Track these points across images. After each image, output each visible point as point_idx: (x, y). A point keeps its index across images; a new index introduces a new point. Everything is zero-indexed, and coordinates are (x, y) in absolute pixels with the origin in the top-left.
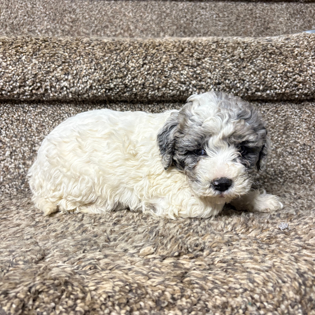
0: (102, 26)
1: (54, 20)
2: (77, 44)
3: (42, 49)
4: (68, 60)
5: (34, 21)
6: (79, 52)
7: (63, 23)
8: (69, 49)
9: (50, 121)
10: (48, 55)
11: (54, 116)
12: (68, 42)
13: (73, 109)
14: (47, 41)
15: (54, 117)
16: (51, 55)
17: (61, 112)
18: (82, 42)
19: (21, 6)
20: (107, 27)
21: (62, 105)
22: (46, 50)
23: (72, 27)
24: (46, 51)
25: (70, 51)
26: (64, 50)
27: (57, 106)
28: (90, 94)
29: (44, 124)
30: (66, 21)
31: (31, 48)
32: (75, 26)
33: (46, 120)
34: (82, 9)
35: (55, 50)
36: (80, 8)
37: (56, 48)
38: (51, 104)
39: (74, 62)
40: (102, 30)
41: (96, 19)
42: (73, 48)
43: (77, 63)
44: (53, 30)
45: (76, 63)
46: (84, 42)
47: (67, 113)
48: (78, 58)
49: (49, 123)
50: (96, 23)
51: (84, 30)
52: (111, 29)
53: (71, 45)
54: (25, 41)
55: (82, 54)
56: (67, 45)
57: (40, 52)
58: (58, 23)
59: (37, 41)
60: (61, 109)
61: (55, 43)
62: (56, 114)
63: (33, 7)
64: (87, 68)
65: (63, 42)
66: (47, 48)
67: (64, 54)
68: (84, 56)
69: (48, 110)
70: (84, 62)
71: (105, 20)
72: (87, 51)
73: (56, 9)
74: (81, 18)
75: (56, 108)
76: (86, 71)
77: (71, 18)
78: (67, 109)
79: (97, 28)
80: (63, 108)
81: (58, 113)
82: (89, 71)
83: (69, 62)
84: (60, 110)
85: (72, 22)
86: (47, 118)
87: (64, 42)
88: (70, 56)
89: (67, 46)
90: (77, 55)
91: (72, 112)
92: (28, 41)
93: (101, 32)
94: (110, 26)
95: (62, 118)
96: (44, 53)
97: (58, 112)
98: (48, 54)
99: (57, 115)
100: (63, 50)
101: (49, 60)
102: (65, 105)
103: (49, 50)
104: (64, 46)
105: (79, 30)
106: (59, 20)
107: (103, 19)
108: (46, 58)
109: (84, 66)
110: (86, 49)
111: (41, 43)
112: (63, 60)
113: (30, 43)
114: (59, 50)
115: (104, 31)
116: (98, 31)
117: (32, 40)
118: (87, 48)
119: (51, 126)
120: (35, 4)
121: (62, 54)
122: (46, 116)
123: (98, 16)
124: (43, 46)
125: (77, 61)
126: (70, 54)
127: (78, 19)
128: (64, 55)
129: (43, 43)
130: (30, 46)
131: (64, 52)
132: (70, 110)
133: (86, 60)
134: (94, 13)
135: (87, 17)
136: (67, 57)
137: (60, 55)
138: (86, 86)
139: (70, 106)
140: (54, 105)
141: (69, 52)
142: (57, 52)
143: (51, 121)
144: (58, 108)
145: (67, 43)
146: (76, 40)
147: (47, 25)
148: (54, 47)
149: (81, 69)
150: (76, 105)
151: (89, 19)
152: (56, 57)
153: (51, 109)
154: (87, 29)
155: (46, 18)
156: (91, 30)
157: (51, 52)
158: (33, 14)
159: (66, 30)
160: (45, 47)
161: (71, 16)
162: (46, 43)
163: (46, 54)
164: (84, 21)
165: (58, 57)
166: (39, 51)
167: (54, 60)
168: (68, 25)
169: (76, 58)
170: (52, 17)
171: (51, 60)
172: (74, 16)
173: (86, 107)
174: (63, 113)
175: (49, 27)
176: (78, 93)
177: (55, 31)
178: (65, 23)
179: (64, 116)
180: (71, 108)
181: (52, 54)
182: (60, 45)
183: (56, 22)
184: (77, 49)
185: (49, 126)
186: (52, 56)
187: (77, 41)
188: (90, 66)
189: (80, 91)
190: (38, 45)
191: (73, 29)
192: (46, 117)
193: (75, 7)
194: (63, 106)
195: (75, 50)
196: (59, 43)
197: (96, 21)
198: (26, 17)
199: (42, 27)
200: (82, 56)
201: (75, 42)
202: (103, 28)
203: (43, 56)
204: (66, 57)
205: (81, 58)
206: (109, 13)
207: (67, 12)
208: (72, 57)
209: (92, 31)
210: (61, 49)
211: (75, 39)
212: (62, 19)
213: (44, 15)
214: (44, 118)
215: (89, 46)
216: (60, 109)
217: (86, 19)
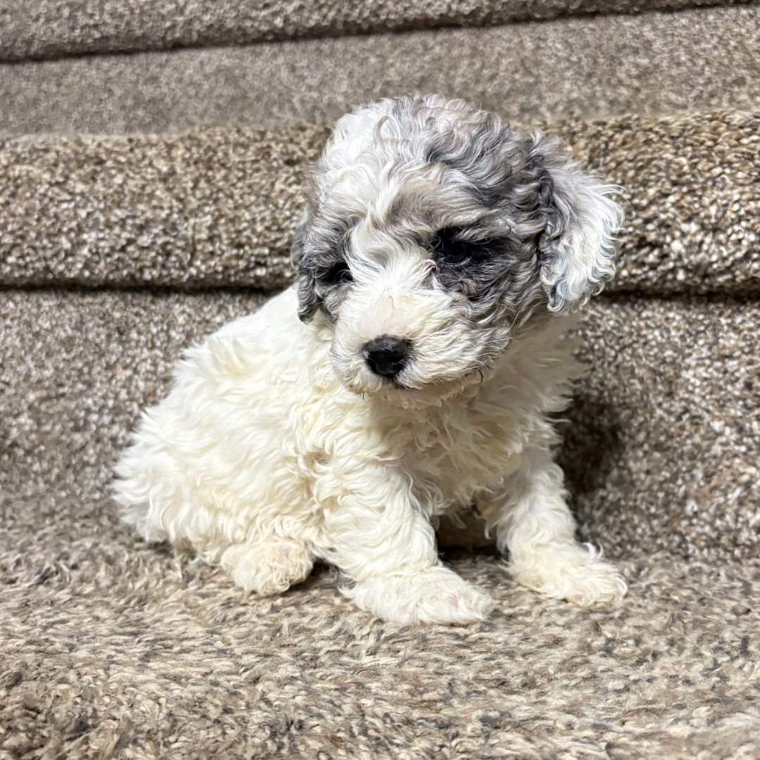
0: (724, 81)
1: (590, 75)
2: (715, 129)
3: (614, 150)
4: (688, 177)
5: (536, 83)
6: (722, 152)
7: (614, 81)
8: (691, 145)
9: (608, 349)
10: (631, 165)
11: (620, 334)
12: (689, 127)
13: (678, 318)
14: (629, 127)
15: (621, 338)
16: (640, 164)
17: (642, 324)
18: (728, 123)
19: (509, 49)
20: (740, 82)
21: (646, 303)
22: (625, 153)
23: (638, 90)
24: (623, 153)
25: (694, 150)
26: (678, 148)
27: (632, 307)
28: (738, 273)
29: (591, 357)
30: (622, 76)
31: (585, 148)
32: (648, 86)
33: (596, 347)
34: (670, 39)
35: (650, 150)
36: (665, 35)
37: (654, 146)
38: (615, 301)
39: (705, 183)
40: (725, 91)
41: (708, 63)
42: (702, 143)
43: (714, 184)
44: (586, 103)
45: (710, 183)
46: (735, 122)
47: (658, 327)
48: (718, 171)
49: (604, 353)
50: (707, 74)
51: (673, 97)
52: (751, 86)
53: (695, 133)
54: (568, 132)
55: (730, 157)
56: (686, 134)
57: (609, 158)
58: (600, 82)
59: (600, 128)
60: (644, 315)
61: (651, 130)
62: (626, 329)
63: (538, 48)
64: (745, 197)
65: (674, 126)
66: (627, 146)
67: (676, 160)
68: (736, 165)
69: (605, 318)
70: (735, 180)
71: (735, 63)
72: (744, 149)
73: (599, 47)
74: (665, 64)
75: (628, 314)
76: (742, 206)
77: (637, 66)
78: (659, 316)
79: (710, 88)
80: (650, 314)
81: (632, 327)
82: (748, 208)
83: (689, 183)
84: (641, 319)
85: (639, 77)
86: (602, 341)
87: (676, 126)
88: (694, 166)
89: (686, 137)
90: (713, 161)
91: (675, 324)
92: (576, 129)
93: (720, 99)
94: (749, 79)
95: (642, 341)
96: (620, 159)
97: (634, 324)
98: (631, 161)
99: (631, 334)
100: (673, 151)
101: (633, 178)
102: (655, 304)
103: (635, 152)
104: (678, 137)
105: (658, 98)
106: (604, 73)
107: (732, 60)
108: (625, 172)
109: (735, 191)
110: (741, 145)
111: (611, 133)
112: (674, 178)
113: (580, 134)
114: (661, 149)
115: (731, 93)
116: (712, 95)
117: (585, 127)
118: (745, 141)
119: (610, 364)
120: (544, 40)
121: (669, 162)
122: (599, 333)
123: (716, 53)
124: (619, 142)
125: (713, 179)
126: (695, 160)
127: (657, 66)
128: (677, 164)
129: (616, 132)
130: (582, 143)
131: (676, 154)
132: (667, 319)
133: (740, 175)
134: (703, 45)
135: (683, 59)
136: (686, 168)
137: (662, 164)
138: (734, 253)
139: (670, 309)
140: (623, 303)
141: (689, 155)
142: (656, 155)
143: (612, 348)
144: (634, 314)
145: (684, 130)
146: (711, 120)
147: (571, 91)
148: (648, 142)
149: (725, 202)
150: (687, 304)
151: (689, 64)
152: (654, 170)
153: (614, 316)
154: (680, 93)
155: (569, 74)
156: (693, 95)
157: (640, 157)
158: (538, 64)
159: (621, 99)
160: (624, 143)
161: (638, 60)
162: (627, 132)
163: (625, 163)
164: (674, 72)
165: (660, 170)
166: (605, 155)
167: (647, 177)
168: (628, 87)
169: (710, 170)
170: (587, 69)
171: (640, 178)
172: (644, 62)
173: (717, 312)
174: (648, 327)
175: (575, 95)
176: (706, 271)
177: (592, 105)
178: (620, 82)
179: (650, 337)
180: (671, 315)
181: (642, 160)
182: (663, 136)
183: (594, 80)
184: (716, 144)
185: (603, 363)
186: (642, 168)
187: (714, 123)
188: (752, 191)
189: (711, 263)
190: (604, 139)
191: (642, 96)
192: (598, 338)
193: (650, 35)
194: (650, 307)
195: (710, 148)
196: (662, 132)
197: (707, 69)
198: (517, 76)
199: (557, 97)
200: (730, 163)
201: (707, 126)
202: (727, 86)
203: (615, 169)
204: (681, 168)
205: (728, 171)
206: (750, 42)
207: (627, 51)
208: (700, 167)
209: (695, 99)
210: (668, 146)
211: (709, 116)
212: (613, 73)
213: (563, 65)
214: (593, 340)
215: (749, 134)
216: (639, 314)
217: (679, 64)
